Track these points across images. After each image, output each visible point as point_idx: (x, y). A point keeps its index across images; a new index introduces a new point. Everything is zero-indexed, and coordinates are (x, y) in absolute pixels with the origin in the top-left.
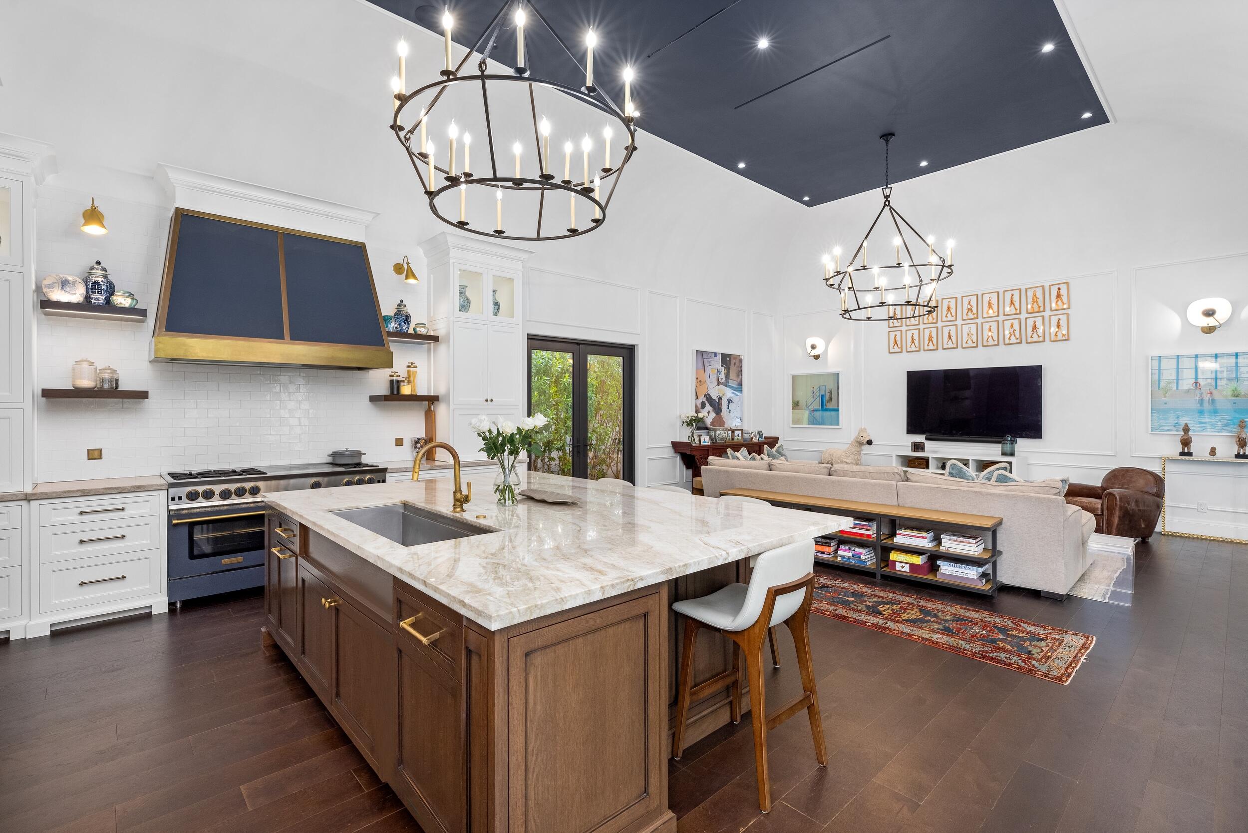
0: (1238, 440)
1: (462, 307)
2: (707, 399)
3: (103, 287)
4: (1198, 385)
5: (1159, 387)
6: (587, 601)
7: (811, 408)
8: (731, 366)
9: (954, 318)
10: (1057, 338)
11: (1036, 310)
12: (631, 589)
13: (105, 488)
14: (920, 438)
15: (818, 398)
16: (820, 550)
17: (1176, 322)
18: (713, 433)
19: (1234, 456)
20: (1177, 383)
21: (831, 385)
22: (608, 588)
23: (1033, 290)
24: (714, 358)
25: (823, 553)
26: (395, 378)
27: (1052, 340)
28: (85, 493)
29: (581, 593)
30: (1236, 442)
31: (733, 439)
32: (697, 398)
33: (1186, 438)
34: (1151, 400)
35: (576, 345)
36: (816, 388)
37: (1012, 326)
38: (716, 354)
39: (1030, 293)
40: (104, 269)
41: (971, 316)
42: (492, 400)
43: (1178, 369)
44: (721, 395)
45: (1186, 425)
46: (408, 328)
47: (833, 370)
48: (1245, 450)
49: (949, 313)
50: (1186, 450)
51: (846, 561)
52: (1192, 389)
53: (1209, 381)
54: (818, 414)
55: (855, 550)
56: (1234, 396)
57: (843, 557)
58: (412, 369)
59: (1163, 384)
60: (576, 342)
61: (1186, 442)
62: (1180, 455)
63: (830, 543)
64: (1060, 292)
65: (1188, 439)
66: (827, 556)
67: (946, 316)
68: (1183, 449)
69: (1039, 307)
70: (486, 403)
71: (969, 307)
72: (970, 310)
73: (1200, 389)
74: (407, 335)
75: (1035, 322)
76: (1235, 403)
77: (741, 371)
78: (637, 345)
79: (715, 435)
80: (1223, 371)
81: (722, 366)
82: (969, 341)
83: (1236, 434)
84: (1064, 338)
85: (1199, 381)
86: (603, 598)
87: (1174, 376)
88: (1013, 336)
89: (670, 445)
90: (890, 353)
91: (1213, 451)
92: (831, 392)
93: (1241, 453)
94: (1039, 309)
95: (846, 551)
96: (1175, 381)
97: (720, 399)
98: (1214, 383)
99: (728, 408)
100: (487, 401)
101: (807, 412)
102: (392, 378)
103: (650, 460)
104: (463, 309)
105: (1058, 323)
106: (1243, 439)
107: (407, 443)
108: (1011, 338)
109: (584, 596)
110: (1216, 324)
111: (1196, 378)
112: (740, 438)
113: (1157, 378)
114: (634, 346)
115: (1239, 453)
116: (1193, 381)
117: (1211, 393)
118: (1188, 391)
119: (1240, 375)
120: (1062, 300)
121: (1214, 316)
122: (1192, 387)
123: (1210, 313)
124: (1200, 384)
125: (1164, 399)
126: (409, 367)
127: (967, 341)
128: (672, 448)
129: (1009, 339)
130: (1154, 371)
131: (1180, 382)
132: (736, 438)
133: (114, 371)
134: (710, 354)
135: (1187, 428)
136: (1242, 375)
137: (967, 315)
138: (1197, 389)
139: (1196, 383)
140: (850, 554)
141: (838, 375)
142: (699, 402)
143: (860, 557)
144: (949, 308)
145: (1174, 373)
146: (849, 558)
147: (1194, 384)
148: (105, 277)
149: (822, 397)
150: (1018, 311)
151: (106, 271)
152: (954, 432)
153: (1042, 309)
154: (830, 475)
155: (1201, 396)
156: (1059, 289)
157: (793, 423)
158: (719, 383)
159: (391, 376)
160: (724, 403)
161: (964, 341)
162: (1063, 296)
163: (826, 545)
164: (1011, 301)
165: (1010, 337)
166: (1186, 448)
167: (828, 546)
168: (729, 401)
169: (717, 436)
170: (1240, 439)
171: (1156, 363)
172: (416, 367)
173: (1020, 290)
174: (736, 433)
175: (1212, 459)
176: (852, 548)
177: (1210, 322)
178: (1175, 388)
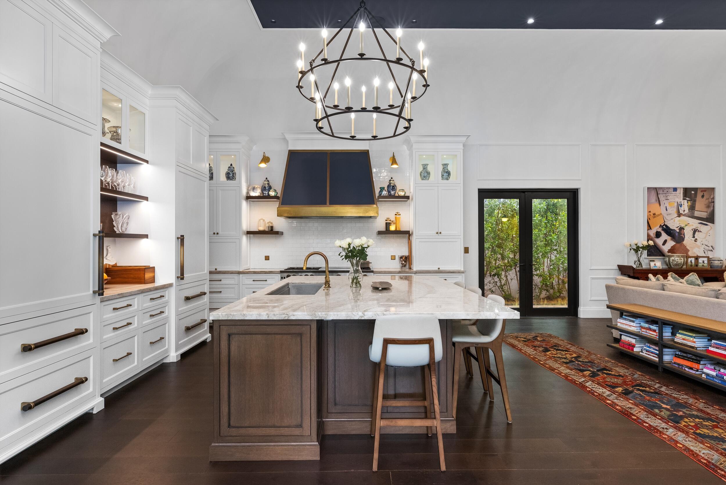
1: (424, 177)
2: (664, 229)
3: (267, 188)
6: (258, 319)
8: (697, 198)
12: (286, 318)
13: (261, 271)
16: (689, 366)
18: (667, 259)
22: (271, 315)
24: (673, 192)
25: (691, 368)
26: (388, 222)
28: (255, 273)
29: (255, 314)
31: (697, 265)
32: (649, 227)
35: (522, 193)
38: (675, 189)
40: (268, 181)
42: (440, 233)
44: (683, 225)
46: (395, 193)
51: (710, 380)
55: (719, 371)
57: (707, 375)
58: (397, 216)
60: (522, 191)
63: (700, 361)
66: (694, 372)
70: (437, 235)
74: (394, 197)
77: (714, 202)
78: (580, 188)
79: (669, 261)
81: (684, 199)
86: (268, 319)
89: (617, 268)
95: (711, 370)
97: (682, 229)
99: (694, 237)
100: (437, 233)
102: (387, 222)
103: (593, 279)
104: (425, 178)
107: (397, 258)
109: (257, 316)
112: (706, 265)
114: (577, 189)
126: (396, 215)
128: (619, 270)
132: (701, 264)
133: (272, 223)
134: (667, 189)
140: (714, 373)
142: (652, 233)
143: (723, 378)
146: (713, 377)
148: (268, 184)
151: (269, 182)
154: (717, 298)
158: (679, 215)
159: (386, 220)
160: (688, 232)
163: (696, 362)
167: (697, 363)
168: (695, 231)
172: (400, 215)
174: (700, 260)
176: (717, 368)
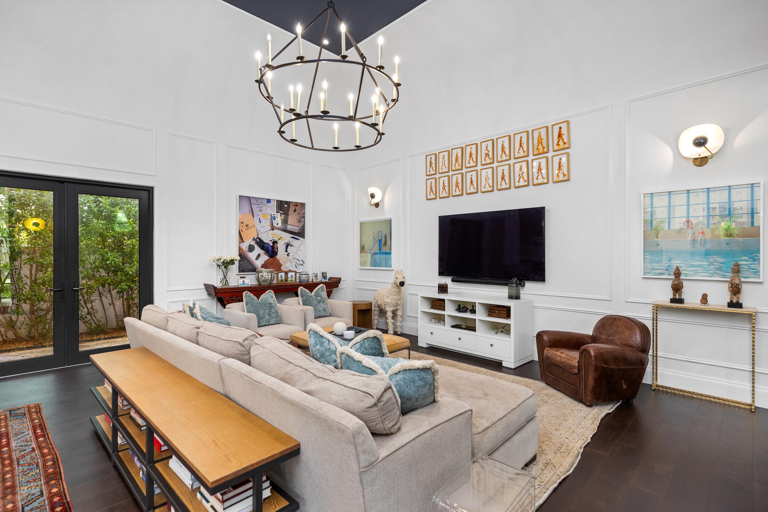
0: (730, 286)
2: (257, 243)
4: (690, 223)
5: (652, 227)
7: (373, 251)
8: (290, 213)
9: (474, 164)
10: (558, 179)
11: (541, 151)
14: (447, 280)
15: (377, 243)
17: (668, 155)
19: (727, 305)
20: (669, 223)
21: (385, 231)
23: (538, 131)
24: (266, 204)
27: (555, 180)
30: (729, 288)
31: (286, 280)
32: (241, 239)
33: (676, 282)
34: (644, 242)
36: (376, 233)
37: (521, 169)
38: (269, 201)
39: (536, 134)
41: (488, 161)
43: (669, 206)
44: (276, 239)
45: (677, 268)
47: (387, 216)
48: (738, 298)
49: (471, 159)
50: (677, 297)
52: (684, 228)
53: (701, 219)
54: (377, 256)
56: (727, 236)
59: (654, 223)
60: (59, 180)
61: (677, 288)
62: (671, 302)
64: (561, 131)
65: (678, 284)
67: (469, 163)
68: (674, 295)
69: (544, 148)
71: (487, 152)
72: (487, 155)
73: (692, 228)
75: (540, 163)
76: (727, 244)
77: (304, 217)
78: (155, 187)
80: (716, 208)
81: (277, 212)
82: (487, 186)
83: (729, 279)
84: (564, 179)
85: (691, 219)
87: (665, 215)
88: (521, 179)
90: (428, 199)
91: (704, 299)
92: (386, 237)
93: (734, 301)
94: (544, 150)
96: (667, 220)
97: (275, 242)
98: (706, 222)
99: (286, 251)
101: (370, 255)
103: (171, 302)
105: (560, 163)
106: (737, 284)
108: (520, 181)
110: (707, 154)
111: (688, 217)
113: (649, 218)
114: (151, 188)
115: (732, 301)
116: (685, 219)
117: (703, 233)
118: (680, 231)
119: (733, 211)
120: (563, 139)
121: (706, 146)
122: (684, 227)
123: (700, 142)
124: (692, 223)
125: (656, 240)
127: (485, 185)
129: (519, 182)
130: (646, 210)
131: (672, 221)
132: (289, 279)
134: (261, 201)
135: (678, 271)
136: (736, 212)
137: (485, 160)
138: (689, 228)
139: (688, 221)
141: (391, 220)
142: (245, 246)
144: (471, 154)
145: (666, 210)
147: (686, 223)
149: (380, 241)
150: (526, 154)
152: (474, 274)
153: (545, 150)
155: (693, 237)
156: (560, 128)
157: (361, 265)
158: (273, 229)
160: (281, 247)
161: (483, 186)
162: (563, 135)
164: (520, 144)
165: (519, 179)
166: (677, 294)
168: (288, 245)
169: (260, 277)
170: (732, 285)
171: (648, 200)
173: (528, 132)
175: (703, 307)
177: (701, 152)
178: (667, 228)
